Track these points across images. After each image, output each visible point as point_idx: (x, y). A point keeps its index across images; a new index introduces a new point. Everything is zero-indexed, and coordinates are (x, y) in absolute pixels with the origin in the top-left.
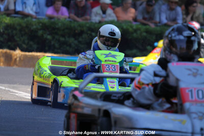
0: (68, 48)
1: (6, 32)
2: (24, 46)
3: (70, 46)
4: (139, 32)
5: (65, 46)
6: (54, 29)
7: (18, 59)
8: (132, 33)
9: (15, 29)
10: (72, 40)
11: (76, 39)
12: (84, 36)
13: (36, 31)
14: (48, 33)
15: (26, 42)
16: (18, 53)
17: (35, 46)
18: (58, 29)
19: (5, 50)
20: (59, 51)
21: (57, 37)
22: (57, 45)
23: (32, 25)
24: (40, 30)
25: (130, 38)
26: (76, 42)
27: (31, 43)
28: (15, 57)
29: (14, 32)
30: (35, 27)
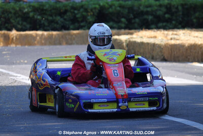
0: (55, 25)
1: (3, 16)
2: (19, 26)
3: (57, 23)
4: (113, 7)
5: (53, 24)
6: (43, 10)
7: (14, 38)
8: (108, 8)
9: (11, 13)
10: (58, 18)
11: (61, 17)
12: (69, 14)
13: (28, 13)
14: (38, 14)
15: (20, 23)
16: (14, 33)
17: (28, 26)
18: (46, 10)
19: (3, 32)
20: (48, 28)
21: (46, 17)
22: (46, 24)
23: (24, 8)
24: (31, 12)
25: (107, 12)
26: (62, 20)
27: (25, 23)
28: (12, 37)
29: (10, 15)
30: (26, 10)
